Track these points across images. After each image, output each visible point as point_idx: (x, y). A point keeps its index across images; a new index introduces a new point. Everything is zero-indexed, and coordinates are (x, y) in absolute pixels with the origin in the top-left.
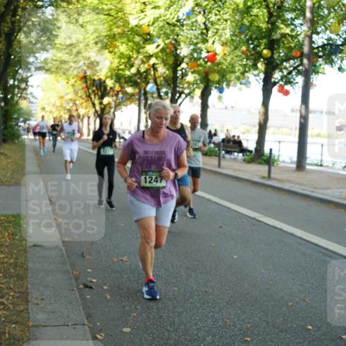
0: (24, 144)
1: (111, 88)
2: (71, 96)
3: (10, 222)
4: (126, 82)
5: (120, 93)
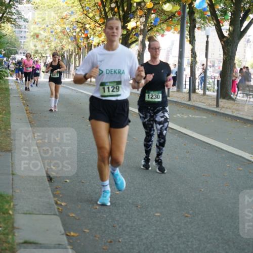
0: (7, 89)
1: (139, 4)
2: (78, 16)
5: (152, 12)
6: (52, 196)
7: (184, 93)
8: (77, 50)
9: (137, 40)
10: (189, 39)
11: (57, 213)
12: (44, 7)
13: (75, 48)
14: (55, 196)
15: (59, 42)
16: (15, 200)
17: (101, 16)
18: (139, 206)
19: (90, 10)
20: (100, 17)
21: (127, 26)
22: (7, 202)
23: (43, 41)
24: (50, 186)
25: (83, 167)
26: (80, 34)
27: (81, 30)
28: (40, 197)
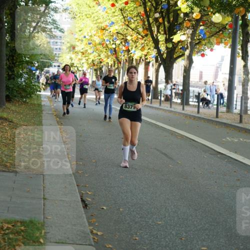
0: (40, 105)
1: (186, 15)
2: (118, 27)
3: (18, 233)
4: (212, 5)
5: (201, 24)
6: (87, 224)
7: (235, 114)
8: (116, 65)
9: (183, 55)
10: (241, 54)
11: (93, 243)
12: (82, 16)
13: (114, 62)
14: (90, 224)
15: (97, 55)
16: (46, 227)
17: (145, 27)
18: (183, 239)
19: (132, 21)
20: (143, 28)
21: (173, 39)
22: (38, 229)
23: (80, 54)
24: (85, 214)
25: (122, 193)
26: (121, 47)
27: (121, 43)
28: (75, 225)
